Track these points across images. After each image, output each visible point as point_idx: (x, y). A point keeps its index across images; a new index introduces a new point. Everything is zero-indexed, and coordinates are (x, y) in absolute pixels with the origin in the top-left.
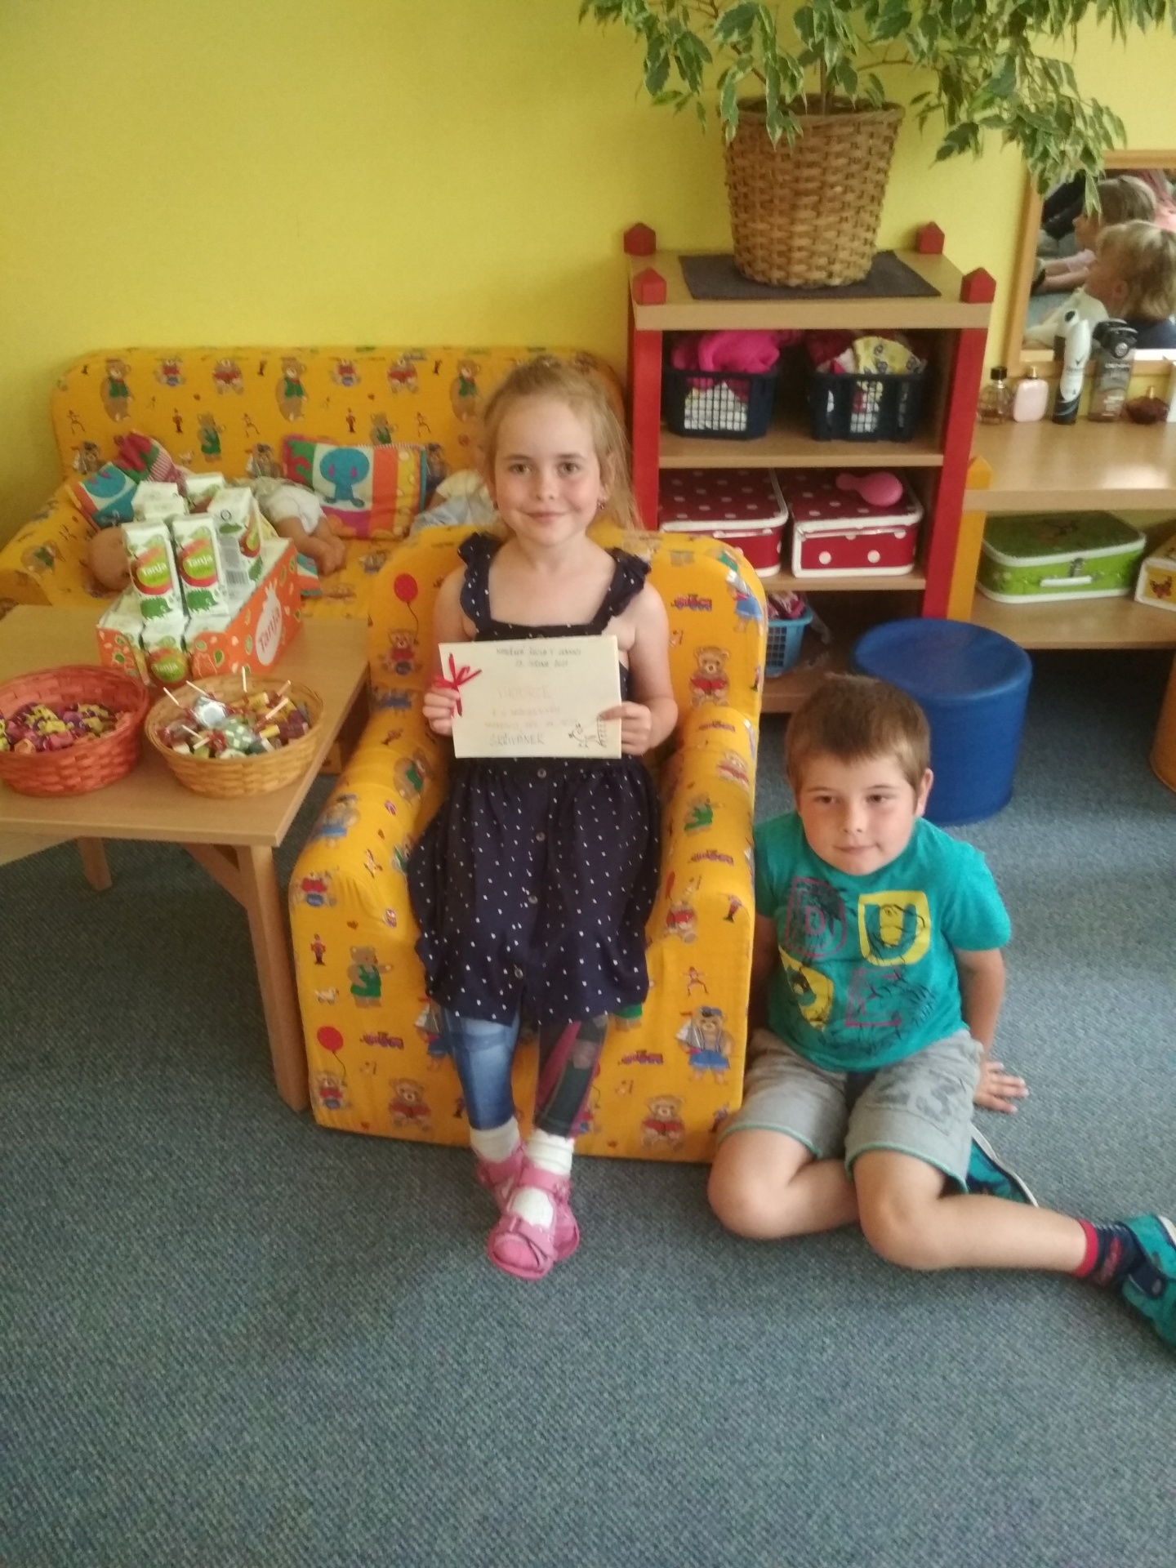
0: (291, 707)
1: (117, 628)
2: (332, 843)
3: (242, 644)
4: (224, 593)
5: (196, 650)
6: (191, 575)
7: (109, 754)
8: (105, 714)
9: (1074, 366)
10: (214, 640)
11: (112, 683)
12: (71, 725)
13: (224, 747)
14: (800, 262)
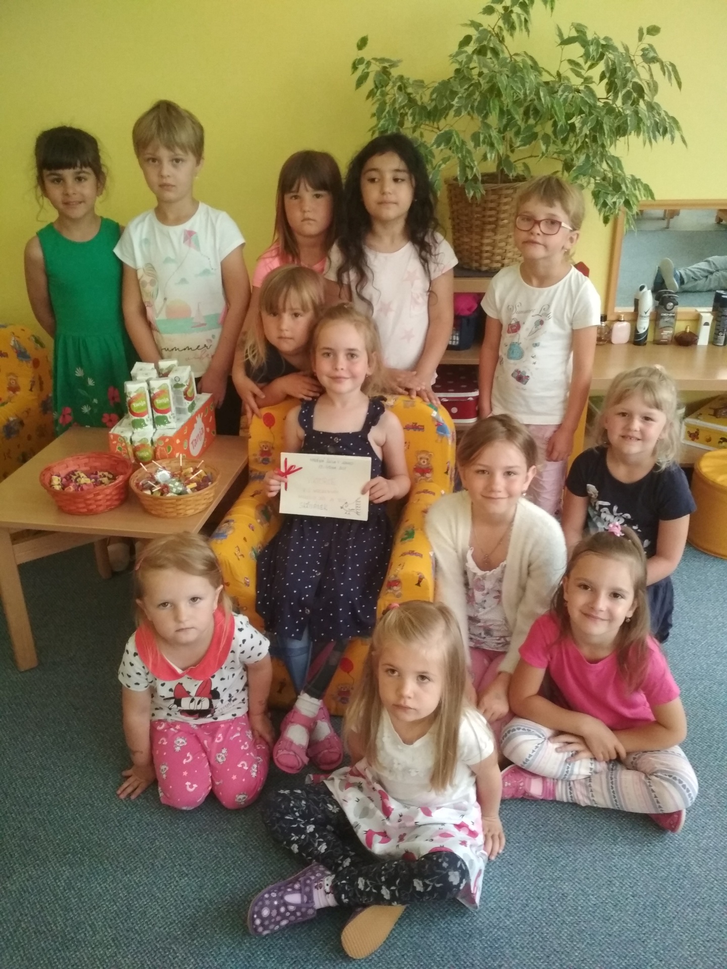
0: (204, 475)
1: (120, 433)
2: (219, 542)
3: (181, 444)
4: (174, 417)
5: (158, 446)
6: (158, 408)
7: (110, 494)
8: (111, 476)
9: (644, 314)
10: (167, 440)
11: (115, 461)
12: (93, 480)
13: (168, 492)
14: (487, 258)
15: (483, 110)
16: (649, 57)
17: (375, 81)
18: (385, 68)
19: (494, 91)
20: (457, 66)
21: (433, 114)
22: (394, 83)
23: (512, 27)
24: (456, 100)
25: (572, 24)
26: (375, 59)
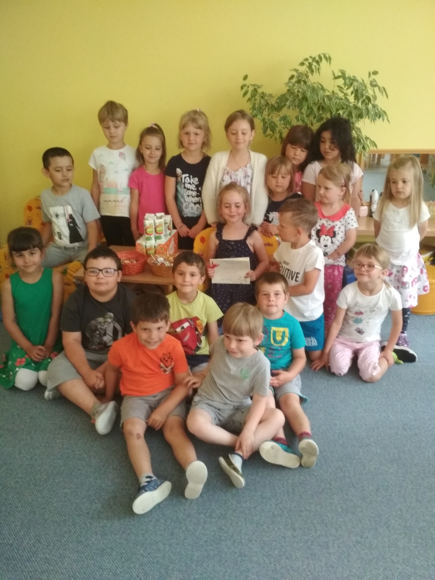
1: (140, 243)
3: (167, 248)
4: (164, 237)
5: (157, 248)
6: (157, 232)
9: (374, 202)
10: (161, 246)
11: (138, 255)
15: (300, 106)
16: (374, 85)
17: (251, 95)
18: (255, 89)
19: (305, 98)
20: (288, 88)
21: (278, 108)
22: (260, 95)
23: (312, 71)
24: (288, 102)
25: (339, 70)
26: (251, 85)
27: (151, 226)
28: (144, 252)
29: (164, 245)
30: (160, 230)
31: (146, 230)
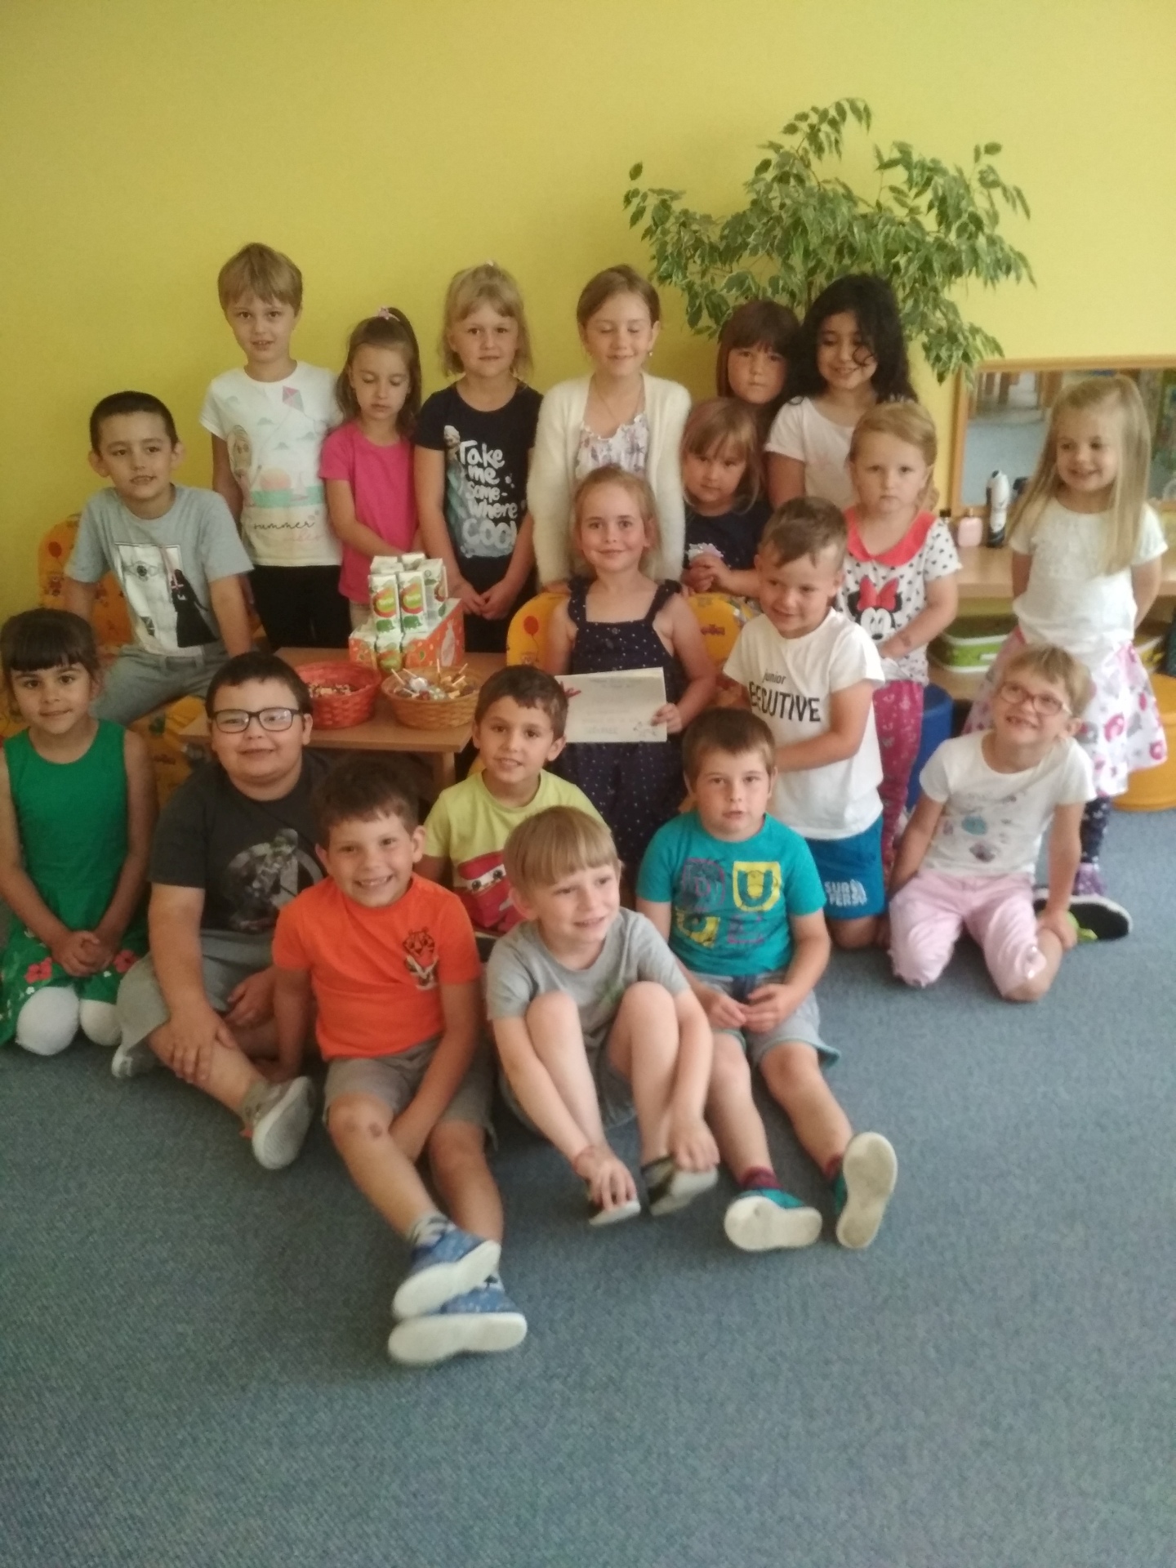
1: (360, 639)
3: (435, 651)
4: (425, 621)
5: (408, 651)
6: (408, 606)
9: (998, 507)
11: (357, 671)
13: (428, 700)
15: (784, 250)
16: (989, 181)
17: (653, 218)
18: (664, 202)
19: (798, 225)
20: (754, 196)
21: (727, 252)
22: (677, 218)
23: (820, 149)
24: (753, 237)
25: (894, 143)
26: (653, 191)
27: (388, 590)
28: (371, 663)
29: (426, 643)
30: (414, 602)
31: (375, 601)
